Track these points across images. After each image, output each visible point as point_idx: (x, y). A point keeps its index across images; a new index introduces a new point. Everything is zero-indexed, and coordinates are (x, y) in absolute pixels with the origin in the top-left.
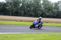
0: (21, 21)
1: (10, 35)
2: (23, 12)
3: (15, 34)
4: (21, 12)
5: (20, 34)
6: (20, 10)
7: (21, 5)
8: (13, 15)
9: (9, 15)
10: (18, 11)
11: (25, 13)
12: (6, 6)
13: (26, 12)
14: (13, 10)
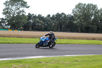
0: (94, 39)
1: (80, 59)
2: (95, 27)
3: (86, 57)
4: (93, 28)
5: (93, 56)
6: (92, 24)
7: (92, 18)
8: (82, 31)
9: (78, 31)
10: (89, 26)
11: (98, 29)
12: (74, 20)
13: (100, 27)
14: (82, 25)
